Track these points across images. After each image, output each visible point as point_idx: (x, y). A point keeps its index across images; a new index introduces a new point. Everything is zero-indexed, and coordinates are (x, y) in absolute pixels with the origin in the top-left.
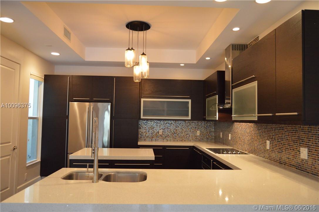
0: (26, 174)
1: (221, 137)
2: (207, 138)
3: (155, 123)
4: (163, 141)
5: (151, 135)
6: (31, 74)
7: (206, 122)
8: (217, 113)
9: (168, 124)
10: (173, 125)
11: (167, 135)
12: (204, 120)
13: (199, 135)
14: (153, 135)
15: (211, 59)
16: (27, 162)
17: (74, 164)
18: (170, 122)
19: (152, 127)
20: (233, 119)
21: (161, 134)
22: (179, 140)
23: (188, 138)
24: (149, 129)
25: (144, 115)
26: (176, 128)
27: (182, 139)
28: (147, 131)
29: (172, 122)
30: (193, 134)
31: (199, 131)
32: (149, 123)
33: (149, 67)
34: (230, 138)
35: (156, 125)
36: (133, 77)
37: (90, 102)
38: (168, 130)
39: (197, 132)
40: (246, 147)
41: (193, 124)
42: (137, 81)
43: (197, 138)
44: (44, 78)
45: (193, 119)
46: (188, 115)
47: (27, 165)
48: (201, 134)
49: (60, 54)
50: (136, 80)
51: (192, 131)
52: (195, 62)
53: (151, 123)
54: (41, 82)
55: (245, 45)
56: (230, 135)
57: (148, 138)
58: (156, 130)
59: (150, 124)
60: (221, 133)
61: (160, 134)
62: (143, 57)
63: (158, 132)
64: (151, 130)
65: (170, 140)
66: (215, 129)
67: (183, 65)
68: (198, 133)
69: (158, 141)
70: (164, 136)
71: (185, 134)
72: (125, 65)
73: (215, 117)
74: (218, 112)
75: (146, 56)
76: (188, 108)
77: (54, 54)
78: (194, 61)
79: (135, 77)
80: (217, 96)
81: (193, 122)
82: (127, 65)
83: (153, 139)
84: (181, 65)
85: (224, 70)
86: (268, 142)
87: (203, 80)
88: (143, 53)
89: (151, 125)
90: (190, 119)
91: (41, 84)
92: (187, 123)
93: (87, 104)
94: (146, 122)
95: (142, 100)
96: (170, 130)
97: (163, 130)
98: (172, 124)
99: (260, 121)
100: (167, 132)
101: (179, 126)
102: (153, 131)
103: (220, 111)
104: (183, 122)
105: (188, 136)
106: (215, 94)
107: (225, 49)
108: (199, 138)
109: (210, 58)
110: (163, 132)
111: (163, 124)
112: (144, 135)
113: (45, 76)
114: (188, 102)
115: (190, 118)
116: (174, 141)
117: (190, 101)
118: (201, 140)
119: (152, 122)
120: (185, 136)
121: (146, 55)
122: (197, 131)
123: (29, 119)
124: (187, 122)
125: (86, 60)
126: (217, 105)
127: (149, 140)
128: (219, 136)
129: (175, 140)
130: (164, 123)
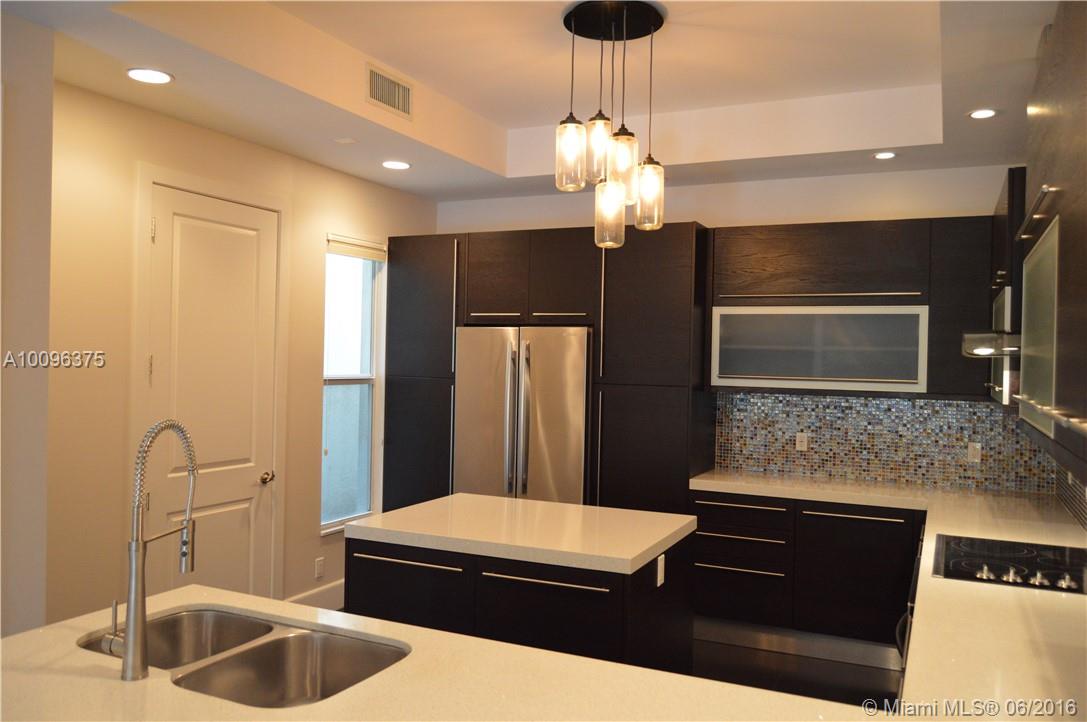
0: (321, 558)
2: (1019, 479)
3: (781, 402)
4: (813, 480)
5: (762, 449)
6: (328, 241)
8: (1006, 374)
9: (835, 408)
10: (858, 412)
11: (831, 454)
13: (978, 460)
14: (773, 450)
15: (999, 113)
16: (323, 523)
17: (356, 555)
18: (842, 401)
19: (765, 418)
20: (1021, 413)
21: (805, 449)
22: (880, 479)
23: (923, 471)
24: (756, 428)
25: (723, 373)
26: (869, 427)
27: (892, 476)
28: (748, 434)
29: (853, 401)
30: (949, 458)
31: (978, 446)
32: (757, 404)
33: (665, 186)
35: (783, 412)
36: (591, 230)
37: (519, 326)
38: (835, 432)
39: (966, 447)
41: (951, 410)
42: (609, 244)
43: (969, 473)
44: (386, 248)
45: (940, 391)
46: (911, 375)
47: (323, 532)
48: (991, 460)
49: (411, 165)
50: (603, 241)
51: (942, 443)
52: (941, 138)
53: (763, 405)
54: (380, 263)
57: (751, 462)
58: (784, 433)
59: (759, 408)
61: (798, 448)
62: (623, 141)
63: (793, 442)
64: (763, 432)
65: (844, 479)
67: (889, 155)
68: (974, 452)
69: (790, 477)
70: (816, 456)
71: (912, 455)
72: (557, 185)
73: (997, 389)
75: (635, 139)
76: (916, 343)
77: (392, 165)
78: (934, 134)
79: (602, 225)
80: (1008, 291)
81: (950, 405)
82: (567, 184)
83: (772, 466)
84: (881, 156)
87: (991, 213)
88: (623, 125)
89: (763, 411)
90: (925, 391)
91: (380, 269)
92: (921, 407)
93: (510, 331)
94: (742, 400)
95: (717, 312)
96: (841, 433)
97: (814, 435)
98: (851, 408)
100: (829, 444)
101: (885, 421)
102: (770, 436)
104: (902, 405)
105: (924, 462)
108: (978, 475)
109: (994, 110)
110: (812, 440)
111: (813, 410)
112: (737, 450)
113: (392, 241)
114: (915, 317)
115: (921, 386)
116: (859, 481)
117: (923, 312)
118: (988, 484)
119: (767, 397)
120: (912, 463)
121: (632, 134)
122: (971, 445)
123: (325, 384)
124: (920, 402)
125: (509, 176)
127: (755, 468)
129: (864, 475)
130: (817, 406)
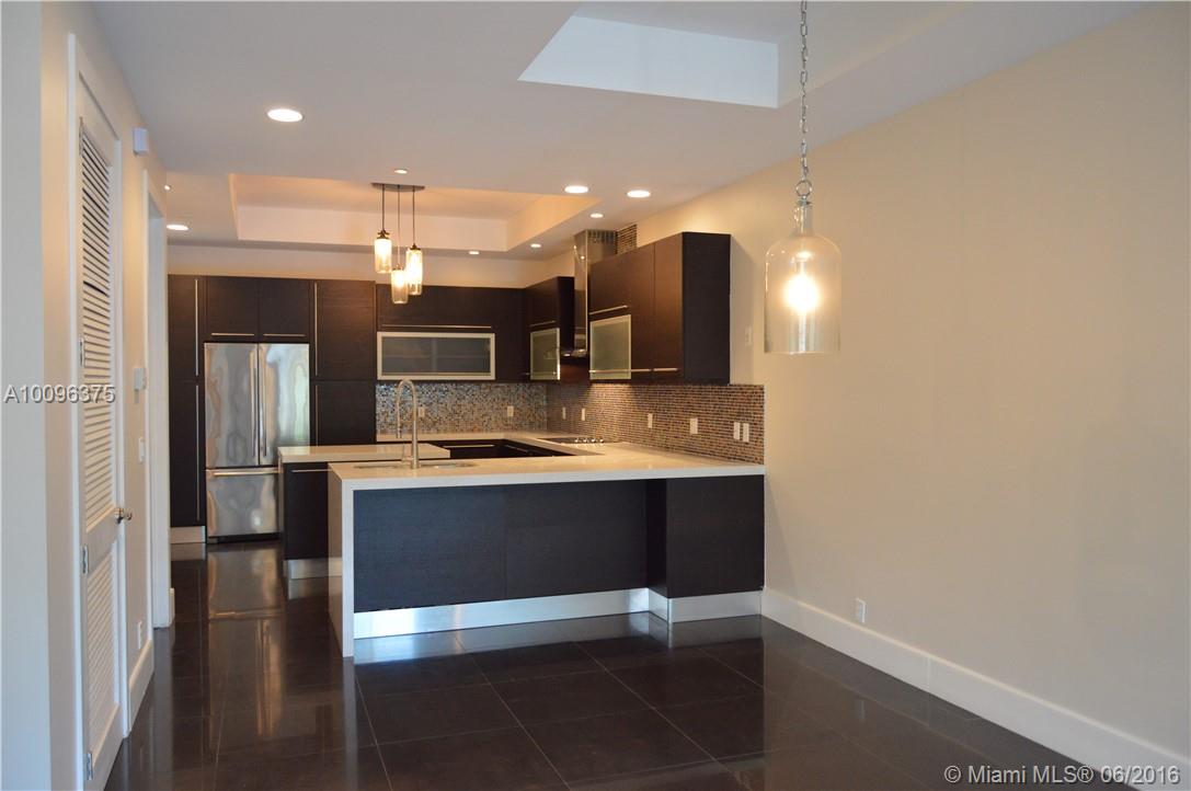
1: (564, 417)
2: (531, 423)
3: (409, 389)
4: (428, 433)
7: (527, 385)
8: (559, 366)
9: (440, 390)
10: (452, 393)
11: (438, 418)
12: (526, 380)
13: (512, 415)
14: (404, 419)
15: (542, 247)
17: (294, 471)
18: (442, 386)
20: (592, 378)
21: (423, 416)
23: (487, 423)
24: (394, 406)
25: (385, 372)
26: (459, 401)
29: (449, 386)
30: (498, 415)
31: (512, 407)
32: (393, 391)
34: (583, 418)
37: (256, 343)
38: (440, 405)
39: (507, 409)
40: (615, 431)
41: (499, 389)
42: (400, 302)
45: (500, 378)
46: (487, 370)
48: (518, 415)
49: (190, 228)
50: (397, 300)
51: (495, 407)
52: (505, 250)
55: (612, 233)
56: (583, 410)
58: (410, 408)
60: (564, 409)
61: (419, 416)
62: (415, 253)
63: (416, 412)
64: (400, 408)
65: (445, 431)
66: (547, 400)
67: (476, 253)
68: (510, 411)
70: (430, 420)
71: (481, 415)
73: (554, 373)
74: (561, 364)
76: (489, 353)
77: (175, 227)
78: (503, 246)
79: (397, 292)
80: (558, 330)
81: (498, 387)
82: (380, 270)
83: (405, 428)
84: (472, 253)
85: (572, 275)
86: (650, 416)
87: (522, 287)
90: (493, 379)
94: (387, 389)
95: (380, 335)
96: (444, 405)
97: (428, 408)
98: (448, 391)
99: (636, 381)
100: (437, 412)
101: (466, 397)
102: (403, 410)
103: (564, 361)
104: (475, 388)
105: (486, 418)
106: (552, 326)
107: (575, 233)
108: (513, 423)
109: (541, 245)
110: (427, 411)
111: (428, 392)
114: (488, 340)
115: (492, 376)
116: (454, 431)
117: (492, 337)
118: (518, 428)
120: (481, 420)
122: (509, 407)
124: (483, 385)
125: (240, 238)
126: (558, 350)
128: (560, 415)
130: (430, 390)
